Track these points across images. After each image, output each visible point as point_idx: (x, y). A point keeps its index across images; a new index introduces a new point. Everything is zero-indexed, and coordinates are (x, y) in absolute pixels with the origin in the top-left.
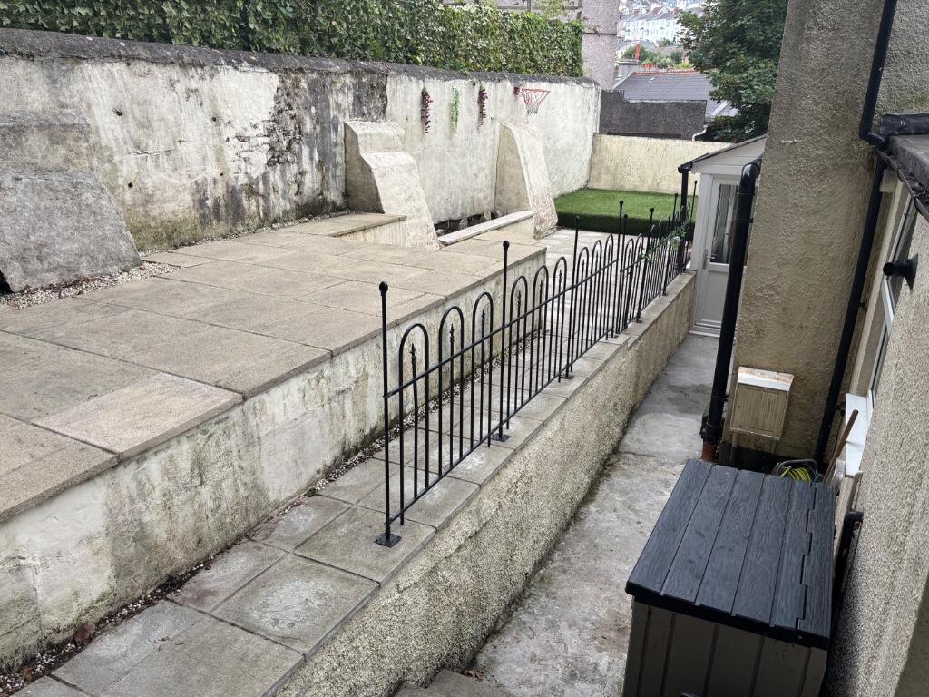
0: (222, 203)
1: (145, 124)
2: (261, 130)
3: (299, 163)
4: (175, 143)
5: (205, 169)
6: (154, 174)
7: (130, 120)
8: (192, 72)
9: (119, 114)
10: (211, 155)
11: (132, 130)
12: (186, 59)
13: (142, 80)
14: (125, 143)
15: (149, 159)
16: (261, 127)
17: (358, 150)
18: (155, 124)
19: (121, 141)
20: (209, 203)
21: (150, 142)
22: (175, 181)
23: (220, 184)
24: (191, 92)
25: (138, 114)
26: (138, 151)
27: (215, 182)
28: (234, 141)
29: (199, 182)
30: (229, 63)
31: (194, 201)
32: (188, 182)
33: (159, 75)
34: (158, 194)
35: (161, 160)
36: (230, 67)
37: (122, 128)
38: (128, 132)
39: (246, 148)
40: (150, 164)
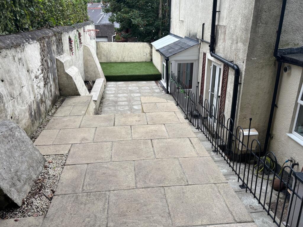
0: (36, 111)
1: (11, 84)
2: (40, 71)
3: (50, 82)
4: (21, 89)
5: (30, 97)
6: (18, 108)
7: (7, 82)
8: (18, 49)
9: (2, 81)
10: (31, 89)
11: (8, 88)
12: (15, 44)
13: (6, 59)
14: (8, 96)
15: (15, 101)
16: (40, 69)
17: (64, 70)
18: (14, 81)
19: (6, 96)
20: (33, 113)
21: (15, 92)
22: (24, 108)
23: (35, 103)
24: (20, 59)
25: (8, 78)
26: (12, 99)
27: (33, 102)
28: (35, 79)
29: (30, 104)
30: (27, 41)
31: (29, 115)
32: (27, 106)
33: (10, 55)
34: (20, 119)
35: (19, 100)
36: (27, 43)
37: (5, 88)
38: (7, 89)
39: (38, 81)
40: (16, 103)
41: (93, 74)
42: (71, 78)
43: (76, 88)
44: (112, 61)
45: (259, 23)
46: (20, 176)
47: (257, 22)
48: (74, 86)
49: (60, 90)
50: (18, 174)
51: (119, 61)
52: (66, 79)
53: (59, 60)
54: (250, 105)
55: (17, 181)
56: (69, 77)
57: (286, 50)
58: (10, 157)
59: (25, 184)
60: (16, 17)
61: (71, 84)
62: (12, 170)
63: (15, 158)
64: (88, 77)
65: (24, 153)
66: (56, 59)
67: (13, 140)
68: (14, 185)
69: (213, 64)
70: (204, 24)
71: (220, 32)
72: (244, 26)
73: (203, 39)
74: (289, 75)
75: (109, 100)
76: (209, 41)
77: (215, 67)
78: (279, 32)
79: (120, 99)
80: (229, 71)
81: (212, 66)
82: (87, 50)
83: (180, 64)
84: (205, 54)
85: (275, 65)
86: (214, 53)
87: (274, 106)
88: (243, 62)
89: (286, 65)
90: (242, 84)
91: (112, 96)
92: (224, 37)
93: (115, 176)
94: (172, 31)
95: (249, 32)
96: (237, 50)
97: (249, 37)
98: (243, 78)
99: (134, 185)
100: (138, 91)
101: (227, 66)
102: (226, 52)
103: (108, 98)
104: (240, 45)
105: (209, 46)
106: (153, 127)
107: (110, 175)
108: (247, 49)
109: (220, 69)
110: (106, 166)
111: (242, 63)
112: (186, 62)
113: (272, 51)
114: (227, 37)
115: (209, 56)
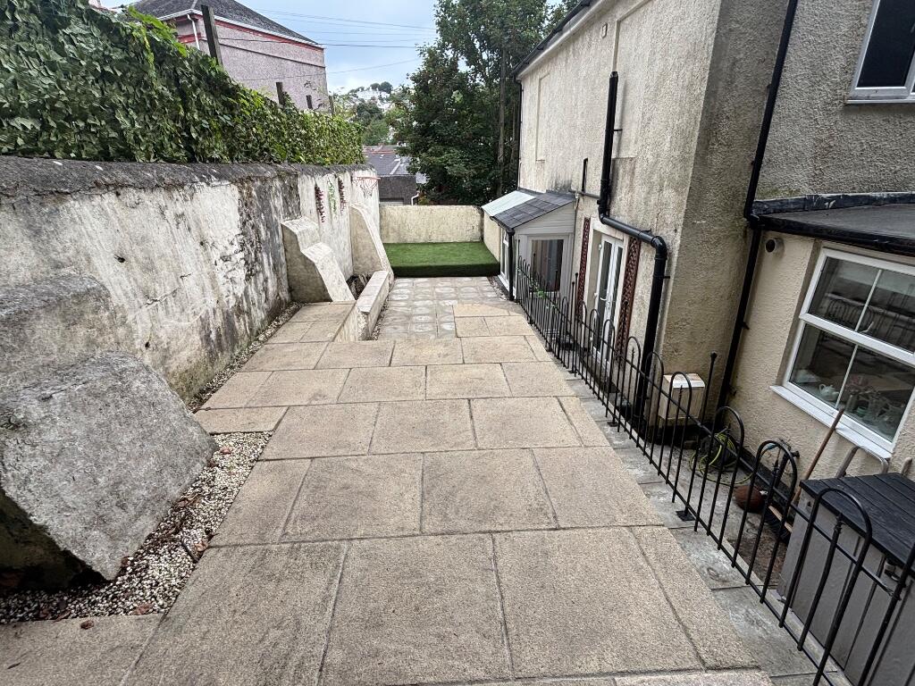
0: (222, 332)
1: (149, 268)
2: (237, 247)
3: (263, 272)
4: (177, 280)
5: (205, 301)
6: (166, 323)
7: (134, 264)
8: (175, 194)
9: (122, 260)
10: (207, 283)
11: (138, 277)
12: (168, 180)
13: (135, 212)
14: (135, 295)
15: (160, 308)
16: (235, 243)
17: (299, 249)
18: (157, 264)
19: (130, 295)
20: (213, 336)
21: (157, 288)
22: (184, 324)
23: (219, 313)
24: (180, 216)
25: (140, 256)
26: (149, 301)
27: (215, 312)
28: (220, 263)
29: (203, 317)
30: (202, 180)
31: (202, 339)
32: (194, 321)
33: (150, 204)
34: (173, 347)
35: (169, 304)
36: (203, 184)
37: (128, 276)
38: (135, 280)
39: (230, 268)
40: (161, 313)
41: (368, 262)
42: (314, 265)
43: (324, 286)
44: (409, 241)
45: (713, 144)
46: (128, 492)
47: (709, 141)
48: (319, 282)
49: (291, 290)
50: (122, 488)
51: (421, 241)
52: (302, 267)
53: (287, 228)
54: (689, 324)
55: (115, 508)
56: (309, 265)
57: (771, 205)
58: (99, 446)
59: (140, 513)
60: (189, 133)
61: (313, 278)
62: (101, 480)
63: (119, 448)
64: (358, 268)
65: (151, 432)
66: (282, 226)
67: (122, 403)
68: (102, 520)
69: (604, 239)
70: (586, 161)
71: (621, 171)
72: (676, 153)
73: (583, 190)
74: (780, 256)
75: (396, 312)
76: (598, 193)
77: (608, 247)
78: (757, 165)
79: (418, 311)
80: (642, 251)
81: (603, 243)
82: (357, 215)
83: (537, 241)
84: (587, 221)
85: (745, 236)
86: (608, 216)
87: (740, 325)
88: (676, 231)
89: (772, 235)
90: (672, 278)
91: (403, 304)
92: (631, 181)
93: (371, 495)
94: (521, 184)
95: (691, 163)
96: (662, 205)
97: (690, 175)
98: (674, 265)
99: (416, 525)
100: (453, 295)
101: (636, 240)
102: (634, 212)
103: (393, 308)
104: (669, 194)
105: (598, 203)
106: (475, 371)
107: (359, 493)
108: (685, 201)
109: (620, 250)
110: (354, 465)
111: (672, 233)
112: (548, 239)
113: (740, 205)
114: (637, 182)
115: (596, 224)
